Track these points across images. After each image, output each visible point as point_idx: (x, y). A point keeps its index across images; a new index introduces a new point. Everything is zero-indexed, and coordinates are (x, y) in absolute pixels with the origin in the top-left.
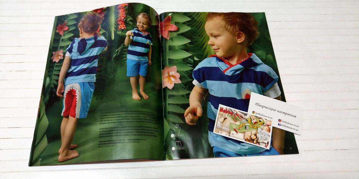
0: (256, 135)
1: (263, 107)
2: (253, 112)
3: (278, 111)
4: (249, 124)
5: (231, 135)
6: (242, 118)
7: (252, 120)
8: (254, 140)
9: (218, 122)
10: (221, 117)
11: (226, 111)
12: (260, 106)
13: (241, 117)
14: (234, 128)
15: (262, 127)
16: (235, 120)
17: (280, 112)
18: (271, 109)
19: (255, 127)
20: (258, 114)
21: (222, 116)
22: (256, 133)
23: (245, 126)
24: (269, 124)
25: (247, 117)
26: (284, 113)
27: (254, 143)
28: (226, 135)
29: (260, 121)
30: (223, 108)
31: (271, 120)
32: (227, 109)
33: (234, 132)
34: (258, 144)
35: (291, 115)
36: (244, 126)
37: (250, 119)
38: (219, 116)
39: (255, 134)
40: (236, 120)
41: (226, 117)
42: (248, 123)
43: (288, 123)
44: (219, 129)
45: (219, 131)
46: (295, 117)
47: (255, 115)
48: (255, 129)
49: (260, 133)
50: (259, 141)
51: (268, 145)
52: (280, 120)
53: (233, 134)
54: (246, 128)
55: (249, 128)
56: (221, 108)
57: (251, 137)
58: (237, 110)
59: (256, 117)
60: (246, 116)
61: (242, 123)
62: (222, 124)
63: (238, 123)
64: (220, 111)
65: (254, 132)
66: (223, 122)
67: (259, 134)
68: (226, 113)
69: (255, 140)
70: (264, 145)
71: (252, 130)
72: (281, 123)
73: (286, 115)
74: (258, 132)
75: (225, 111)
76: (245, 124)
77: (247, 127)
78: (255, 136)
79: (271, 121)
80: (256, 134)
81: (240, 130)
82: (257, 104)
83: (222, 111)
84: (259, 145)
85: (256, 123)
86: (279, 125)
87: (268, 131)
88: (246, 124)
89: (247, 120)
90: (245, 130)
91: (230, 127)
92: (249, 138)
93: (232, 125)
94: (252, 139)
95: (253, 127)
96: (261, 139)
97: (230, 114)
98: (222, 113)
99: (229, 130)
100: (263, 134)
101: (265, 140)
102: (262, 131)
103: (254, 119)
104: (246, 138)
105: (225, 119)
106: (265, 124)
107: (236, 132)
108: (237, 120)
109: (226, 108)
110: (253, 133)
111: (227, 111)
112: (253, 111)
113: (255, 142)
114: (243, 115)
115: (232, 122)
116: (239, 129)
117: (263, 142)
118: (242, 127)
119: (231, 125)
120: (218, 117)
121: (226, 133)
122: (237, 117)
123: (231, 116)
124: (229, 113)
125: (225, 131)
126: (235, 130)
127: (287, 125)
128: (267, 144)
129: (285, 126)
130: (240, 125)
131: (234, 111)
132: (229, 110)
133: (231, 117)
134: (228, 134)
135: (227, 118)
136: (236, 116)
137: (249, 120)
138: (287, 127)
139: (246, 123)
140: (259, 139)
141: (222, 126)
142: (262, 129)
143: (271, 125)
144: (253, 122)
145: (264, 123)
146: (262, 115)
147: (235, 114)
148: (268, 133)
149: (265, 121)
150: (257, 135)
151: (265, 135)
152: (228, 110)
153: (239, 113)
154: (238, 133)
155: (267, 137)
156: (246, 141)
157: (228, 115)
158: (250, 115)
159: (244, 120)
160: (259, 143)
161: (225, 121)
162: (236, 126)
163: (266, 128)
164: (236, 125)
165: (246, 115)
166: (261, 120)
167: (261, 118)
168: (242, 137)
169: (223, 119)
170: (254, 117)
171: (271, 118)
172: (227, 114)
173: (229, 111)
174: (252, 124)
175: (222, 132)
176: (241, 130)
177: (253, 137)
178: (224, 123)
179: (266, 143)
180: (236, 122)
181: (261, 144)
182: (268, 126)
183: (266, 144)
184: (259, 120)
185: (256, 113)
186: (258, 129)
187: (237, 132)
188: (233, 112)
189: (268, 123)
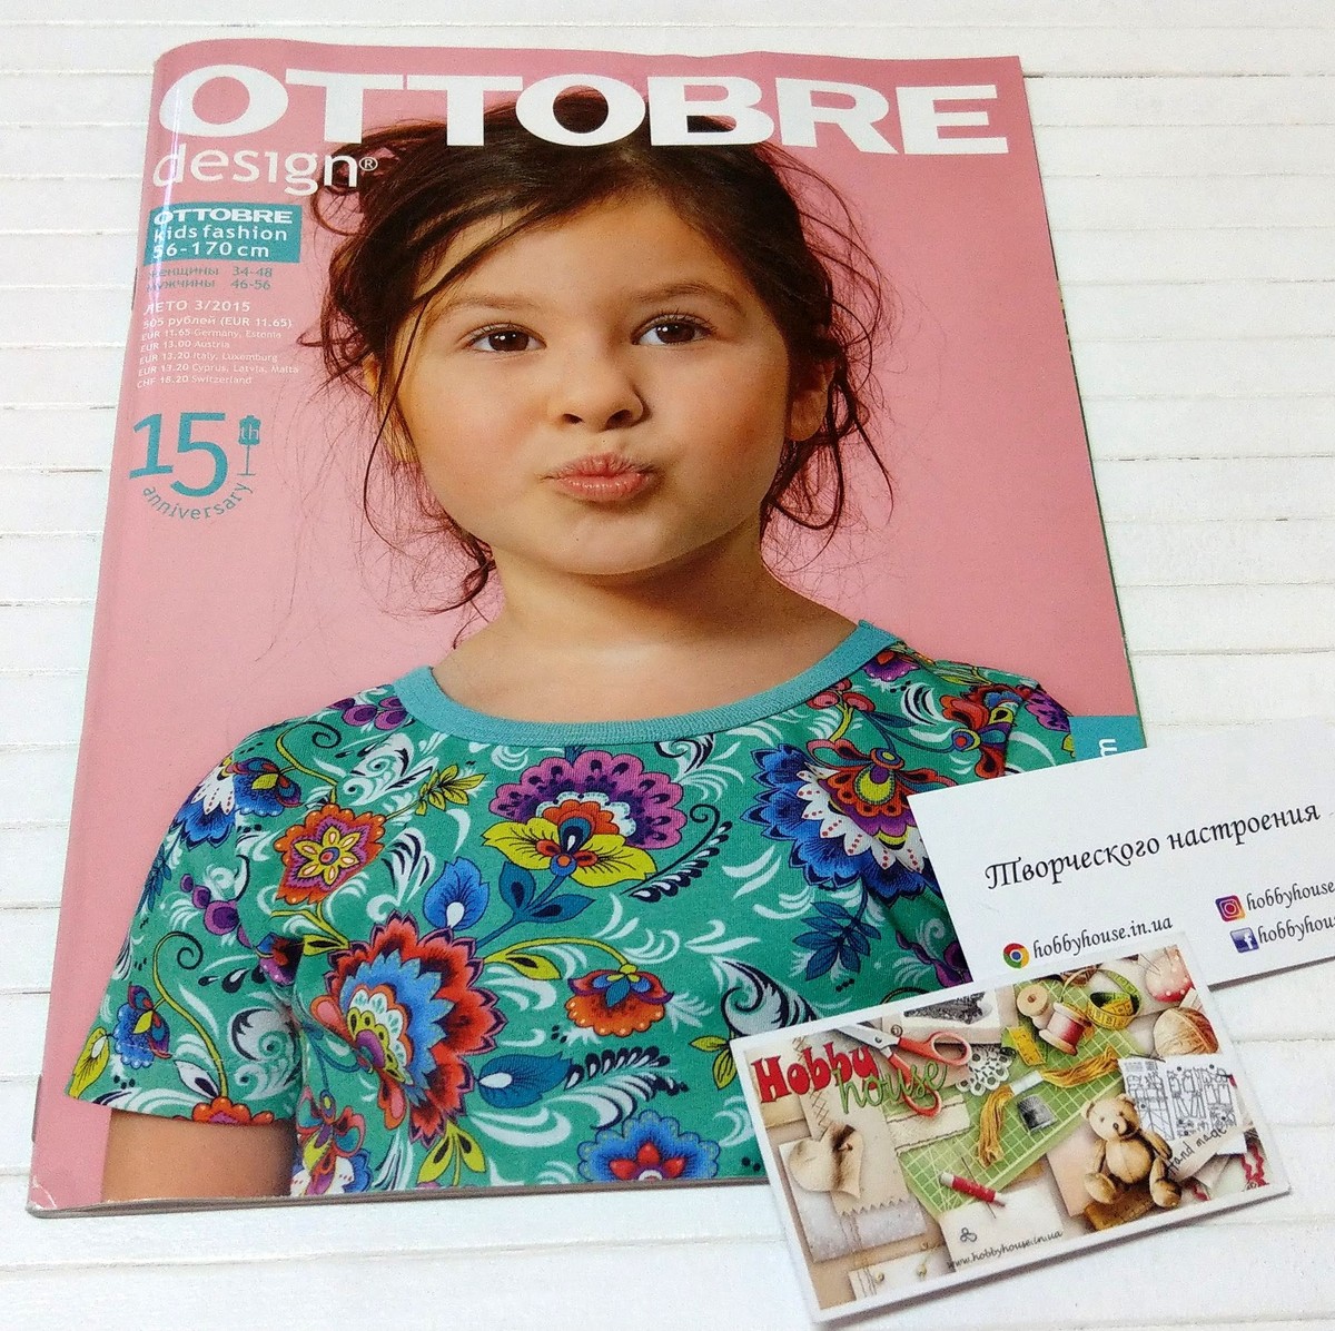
0: (1132, 1133)
1: (1054, 867)
2: (1013, 953)
3: (1175, 841)
4: (1035, 1078)
5: (957, 1250)
6: (960, 1048)
7: (1037, 1022)
8: (1142, 1184)
9: (805, 1204)
10: (799, 1149)
11: (813, 1065)
12: (1029, 872)
13: (947, 1056)
14: (949, 1178)
15: (1139, 1035)
16: (920, 1100)
17: (1194, 839)
18: (1123, 855)
19: (1096, 1071)
20: (1056, 946)
21: (799, 1130)
22: (1127, 1112)
23: (1021, 1107)
24: (1173, 986)
25: (990, 1024)
26: (1220, 830)
27: (1155, 1209)
28: (922, 1274)
29: (1099, 999)
30: (773, 1062)
31: (1168, 944)
32: (807, 1053)
33: (970, 1213)
34: (1187, 1195)
35: (1280, 820)
36: (1013, 1114)
37: (1024, 1029)
38: (785, 1149)
39: (1123, 1128)
40: (926, 1104)
41: (840, 1119)
42: (1029, 1067)
43: (1296, 894)
44: (844, 1266)
45: (853, 1276)
46: (1313, 813)
47: (1038, 967)
48: (1098, 1088)
49: (1152, 1093)
50: (1187, 1166)
51: (1260, 1161)
52: (1228, 908)
53: (965, 1235)
54: (1029, 1119)
55: (1055, 1106)
56: (758, 1064)
57: (1112, 1176)
58: (893, 1011)
59: (1054, 986)
60: (980, 1024)
61: (981, 1101)
62: (842, 1205)
63: (955, 1116)
64: (766, 1098)
65: (1105, 1113)
66: (839, 1180)
67: (1154, 1105)
68: (822, 1083)
69: (1155, 1175)
70: (1236, 1174)
71: (1083, 1110)
72: (1250, 921)
73: (1247, 837)
74: (1130, 1096)
75: (810, 1075)
76: (1005, 1088)
77: (1041, 1107)
78: (1136, 1144)
79: (1172, 953)
80: (1130, 1126)
81: (1002, 1165)
82: (1002, 873)
83: (782, 1092)
84: (1203, 1198)
85: (1077, 1032)
86: (1241, 945)
87: (1198, 1050)
88: (1017, 1088)
89: (1007, 1053)
90: (1038, 1146)
91: (918, 1187)
92: (1099, 1192)
93: (914, 1159)
94: (1128, 1179)
95: (1081, 1081)
96: (1191, 1140)
97: (856, 1079)
98: (788, 1104)
99: (918, 1224)
100: (1177, 1095)
101: (1217, 1132)
102: (1162, 1069)
103: (1047, 1012)
104: (1077, 1205)
105: (840, 1139)
106: (1148, 1005)
107: (979, 1206)
108: (930, 1094)
109: (800, 1041)
110: (1106, 1130)
111: (820, 1062)
112: (1008, 950)
113: (1159, 1193)
114: (953, 1027)
115: (908, 1130)
116: (989, 1161)
117: (1216, 1158)
118: (1000, 1128)
119: (914, 1170)
120: (778, 1156)
121: (914, 1261)
122: (920, 1069)
123: (872, 1086)
124: (845, 1077)
125: (892, 1247)
126: (962, 1188)
127: (1298, 912)
128: (1250, 1161)
129: (1290, 929)
130: (976, 1127)
131: (868, 1036)
132: (829, 1047)
133: (874, 1094)
134: (934, 1261)
135: (849, 1131)
136: (907, 1062)
137: (1019, 1039)
138: (1308, 926)
139: (1013, 1079)
140: (1177, 1154)
141: (850, 1217)
142: (1152, 1056)
143: (1191, 985)
144: (1055, 1032)
145: (1135, 1002)
146: (1085, 941)
147: (888, 1053)
148: (1204, 1060)
149: (1130, 972)
150: (1145, 1126)
151: (1196, 1094)
152: (819, 1053)
153: (917, 1028)
154: (998, 1196)
155: (1225, 1099)
156: (1091, 1228)
157: (845, 1095)
158: (1001, 992)
159: (985, 1066)
160: (1192, 1183)
161: (852, 1159)
162: (948, 1148)
163: (1170, 1026)
164: (949, 1138)
165: (971, 1009)
166: (1099, 984)
167: (1091, 972)
168: (1050, 1219)
169: (821, 1150)
170: (1043, 993)
171: (1158, 927)
172: (832, 1090)
173: (834, 1060)
174: (1056, 1063)
175: (875, 1271)
176: (1010, 1158)
177: (1127, 1159)
178: (851, 1186)
179: (1241, 1147)
180: (930, 1113)
181: (1207, 1180)
182: (1176, 998)
183: (1240, 1157)
184: (1083, 995)
185: (1039, 951)
186: (1117, 1073)
187: (986, 1197)
188: (866, 1047)
189: (1161, 982)
